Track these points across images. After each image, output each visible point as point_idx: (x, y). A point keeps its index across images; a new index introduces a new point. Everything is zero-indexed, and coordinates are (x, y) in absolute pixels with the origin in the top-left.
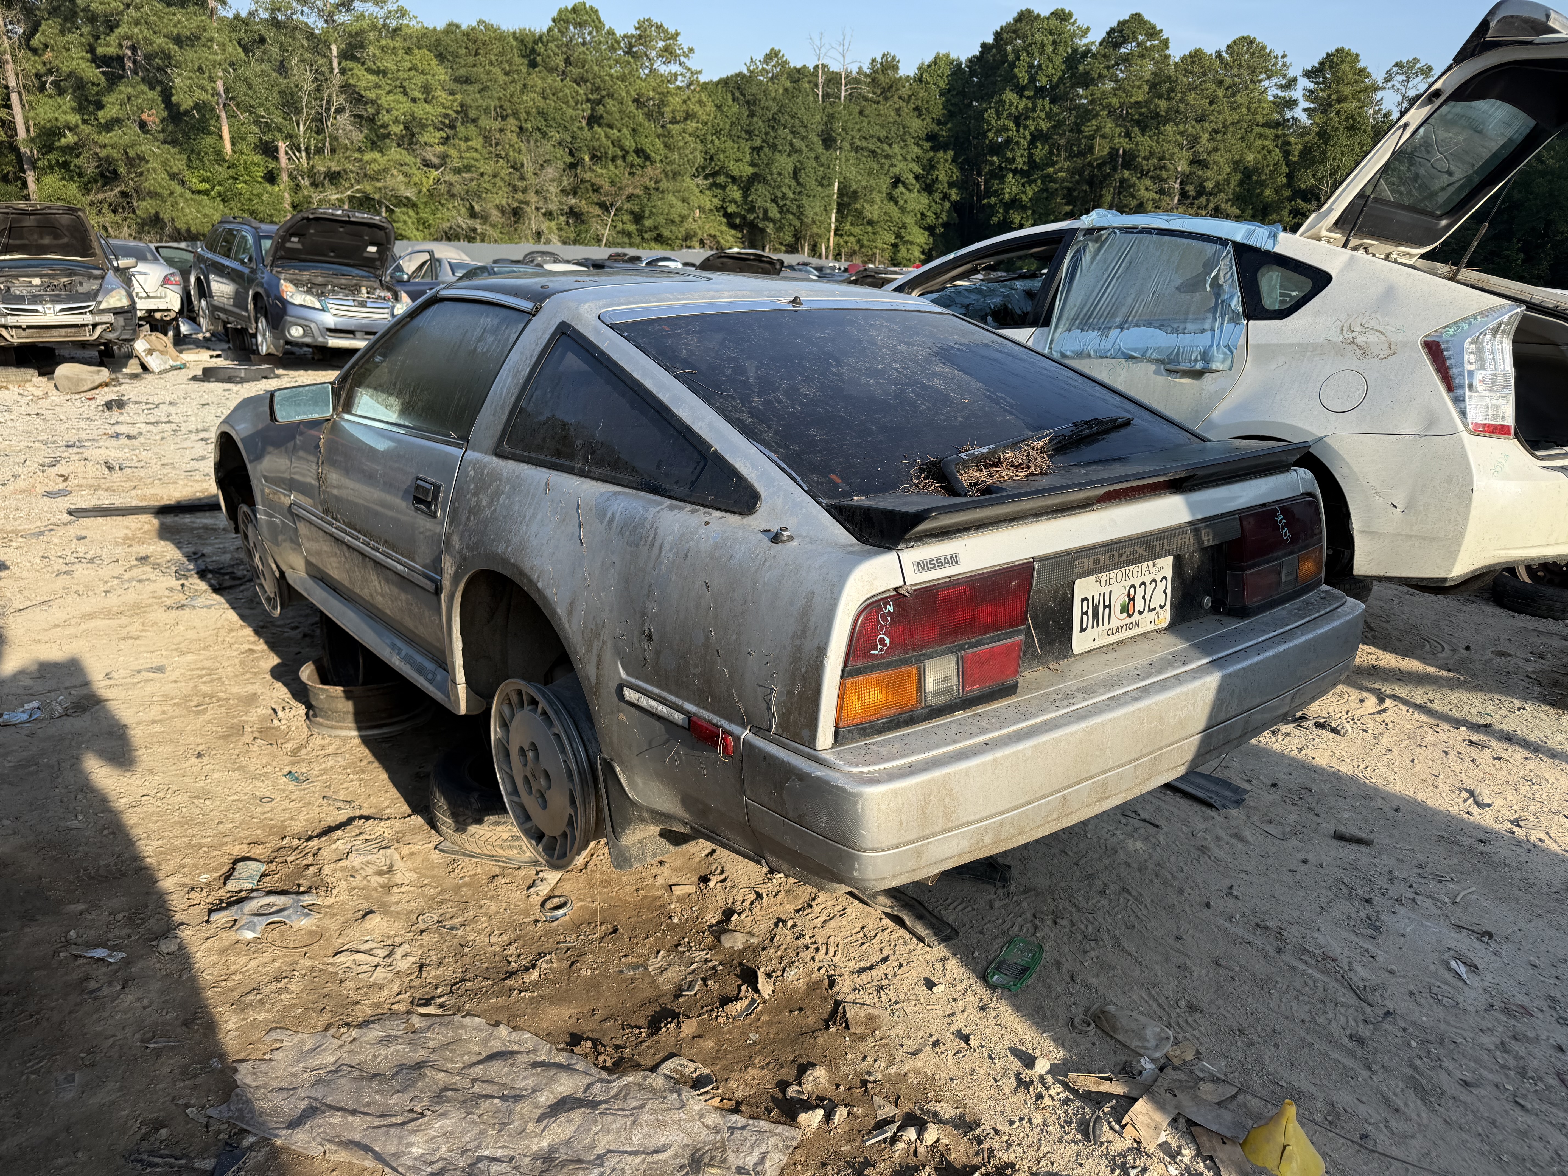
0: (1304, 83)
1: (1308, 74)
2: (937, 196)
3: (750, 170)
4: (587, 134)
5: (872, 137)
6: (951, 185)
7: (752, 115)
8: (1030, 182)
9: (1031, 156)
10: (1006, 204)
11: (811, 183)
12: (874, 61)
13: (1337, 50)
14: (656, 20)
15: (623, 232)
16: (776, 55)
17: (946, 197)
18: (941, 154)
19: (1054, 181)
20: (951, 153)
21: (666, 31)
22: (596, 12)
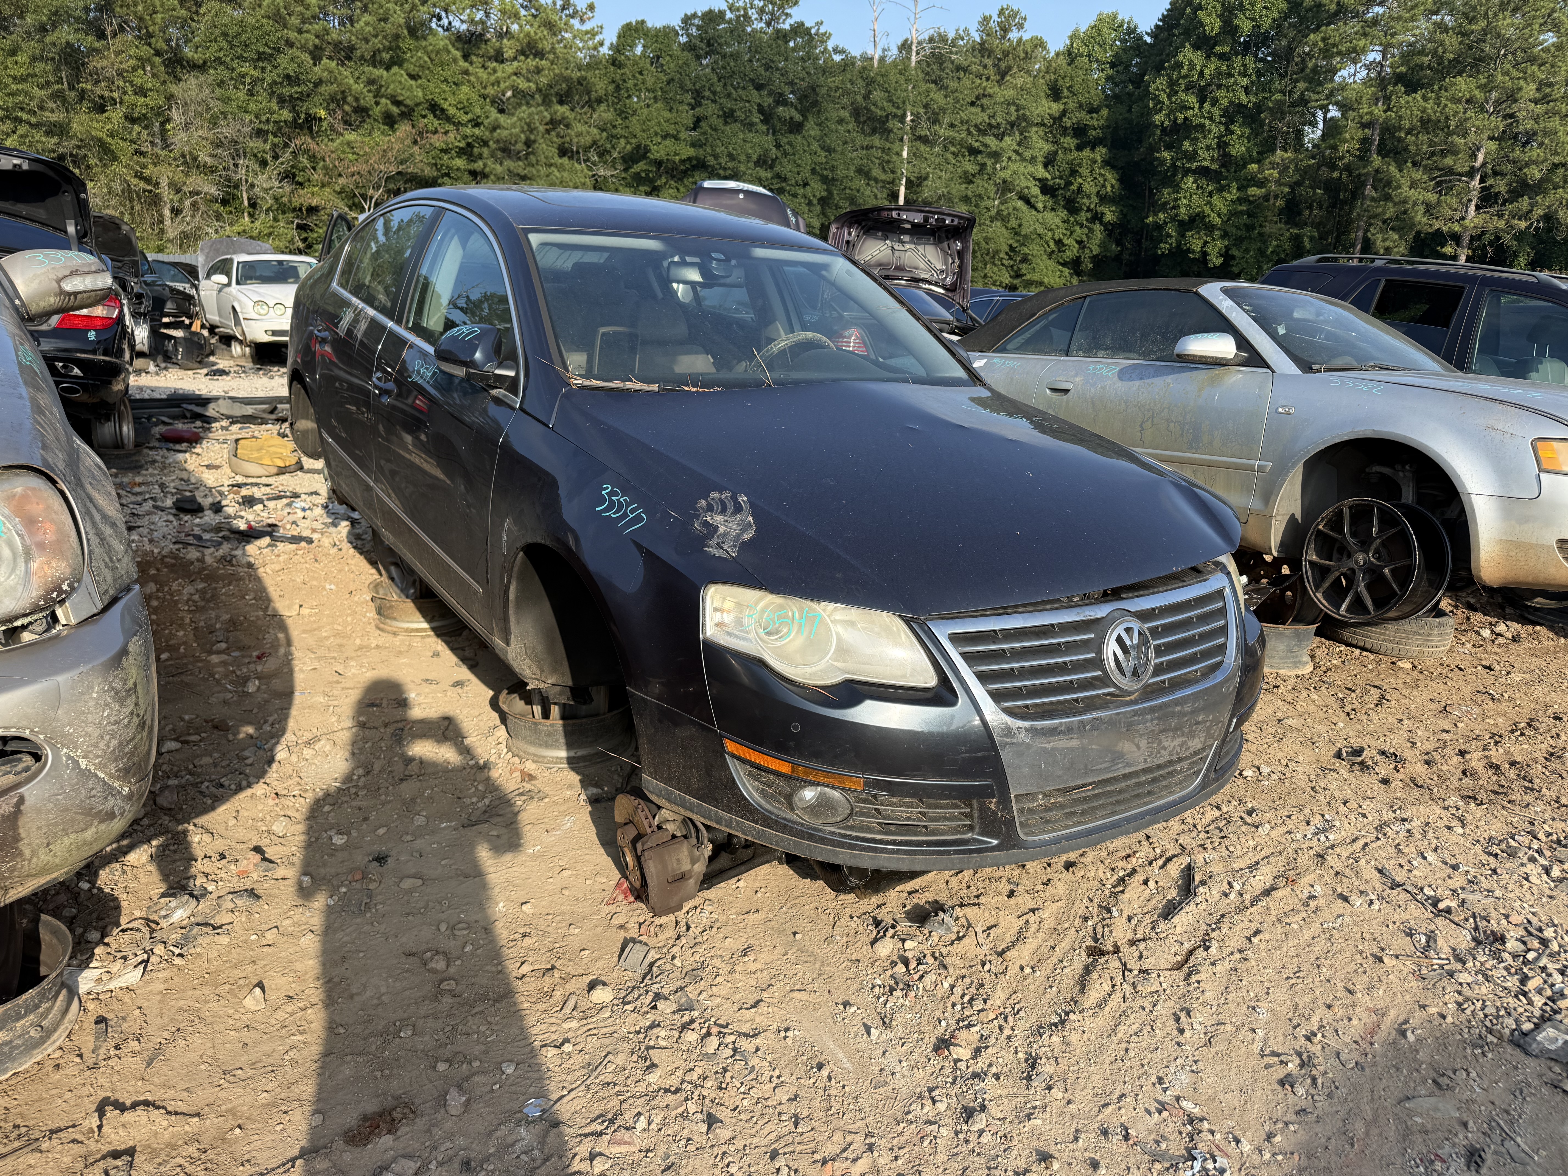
2: (1083, 216)
6: (1103, 199)
8: (1221, 190)
9: (1222, 145)
10: (1181, 223)
17: (1097, 217)
18: (1087, 152)
19: (1261, 184)
20: (1101, 152)
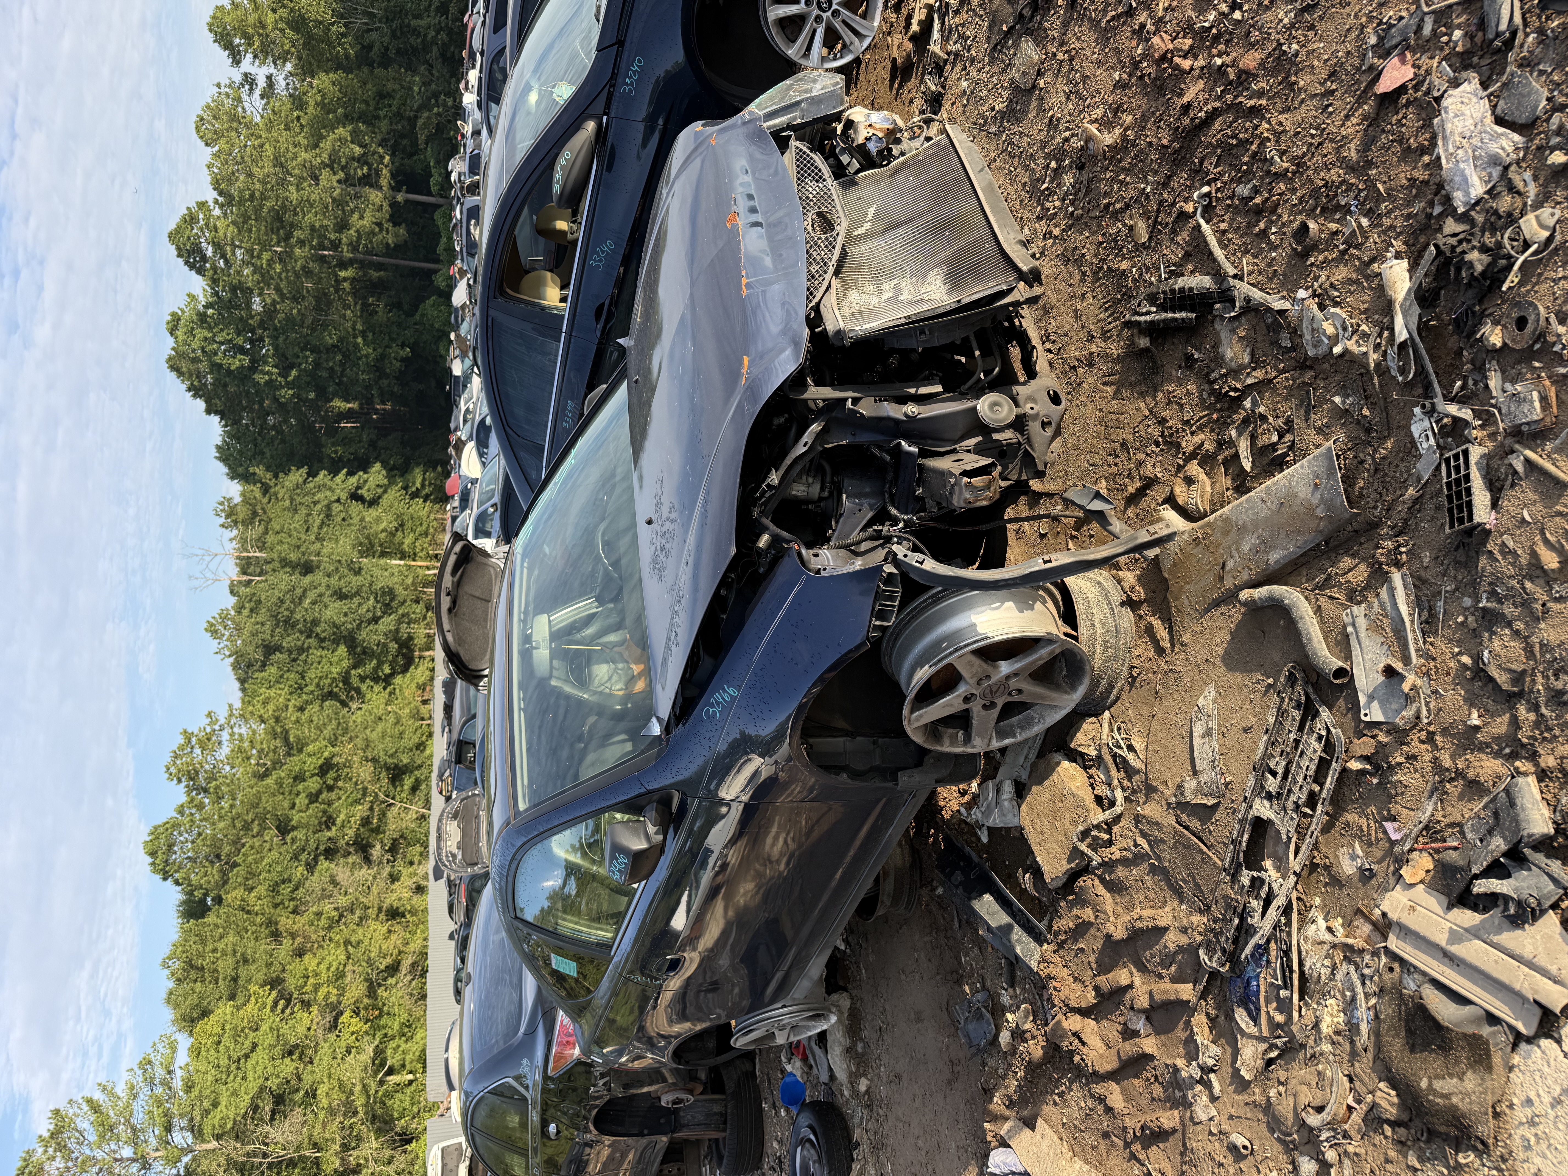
0: (247, 64)
1: (237, 62)
3: (342, 650)
4: (300, 834)
5: (306, 522)
7: (278, 648)
11: (356, 581)
12: (223, 526)
13: (211, 30)
14: (167, 758)
15: (414, 789)
16: (212, 625)
21: (181, 748)
22: (156, 828)
